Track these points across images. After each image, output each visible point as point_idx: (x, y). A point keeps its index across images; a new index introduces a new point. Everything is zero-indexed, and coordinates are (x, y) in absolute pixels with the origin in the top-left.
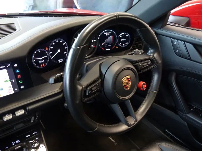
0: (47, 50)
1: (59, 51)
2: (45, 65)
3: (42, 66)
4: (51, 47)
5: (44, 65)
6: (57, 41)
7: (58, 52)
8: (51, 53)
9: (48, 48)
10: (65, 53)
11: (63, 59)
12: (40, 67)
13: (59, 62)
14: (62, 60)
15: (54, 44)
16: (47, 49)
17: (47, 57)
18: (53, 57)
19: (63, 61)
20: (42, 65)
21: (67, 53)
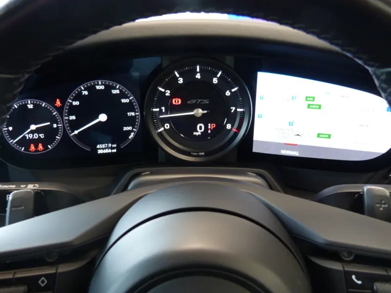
0: (56, 107)
1: (103, 118)
2: (45, 147)
3: (32, 148)
4: (74, 100)
5: (40, 147)
6: (100, 87)
7: (100, 122)
8: (73, 118)
9: (63, 102)
10: (125, 129)
11: (115, 146)
12: (27, 149)
13: (100, 152)
14: (112, 148)
15: (86, 93)
16: (58, 103)
17: (55, 126)
18: (76, 132)
19: (115, 151)
20: (36, 147)
21: (132, 131)
